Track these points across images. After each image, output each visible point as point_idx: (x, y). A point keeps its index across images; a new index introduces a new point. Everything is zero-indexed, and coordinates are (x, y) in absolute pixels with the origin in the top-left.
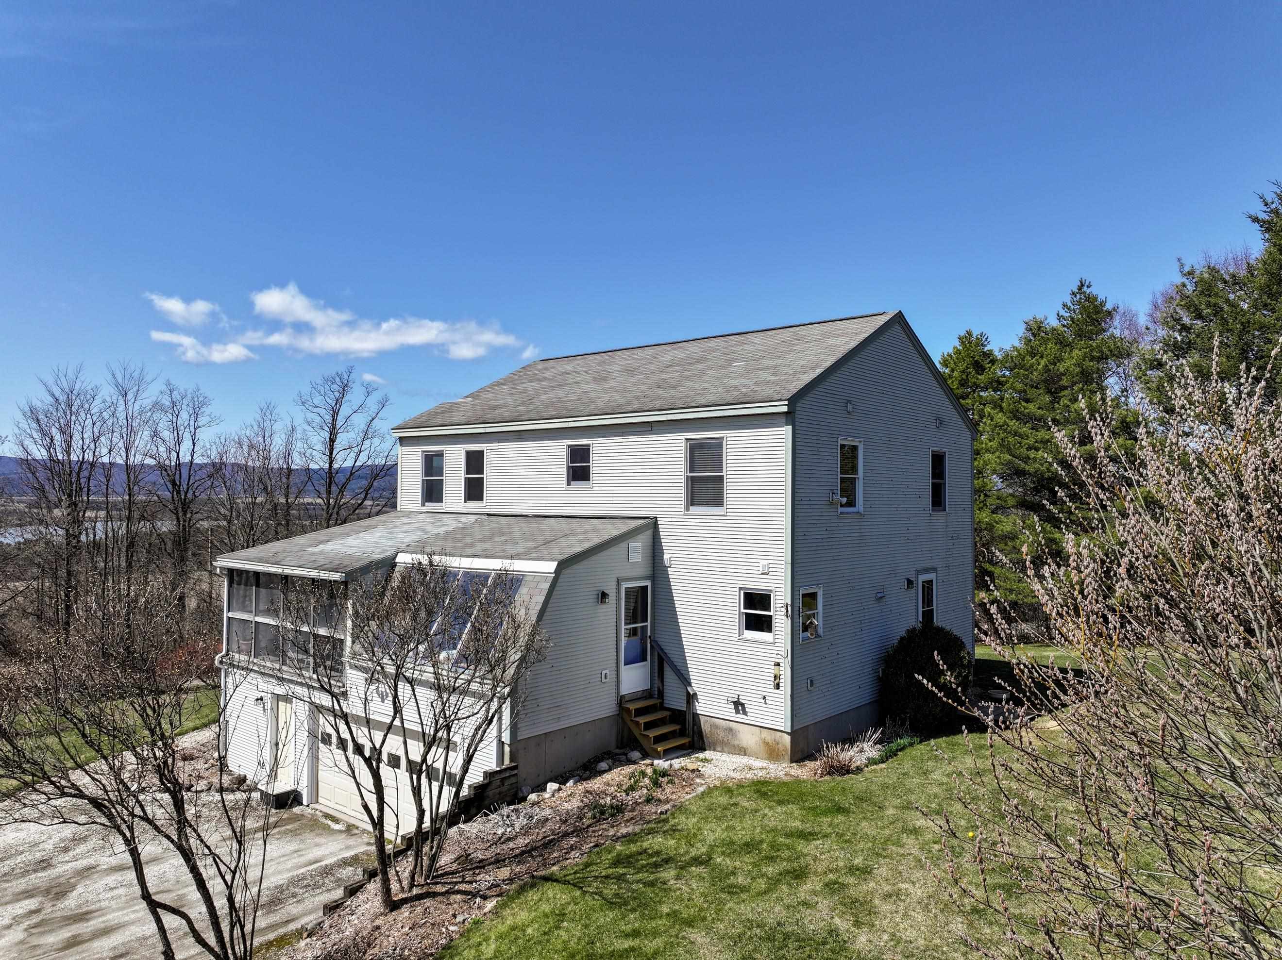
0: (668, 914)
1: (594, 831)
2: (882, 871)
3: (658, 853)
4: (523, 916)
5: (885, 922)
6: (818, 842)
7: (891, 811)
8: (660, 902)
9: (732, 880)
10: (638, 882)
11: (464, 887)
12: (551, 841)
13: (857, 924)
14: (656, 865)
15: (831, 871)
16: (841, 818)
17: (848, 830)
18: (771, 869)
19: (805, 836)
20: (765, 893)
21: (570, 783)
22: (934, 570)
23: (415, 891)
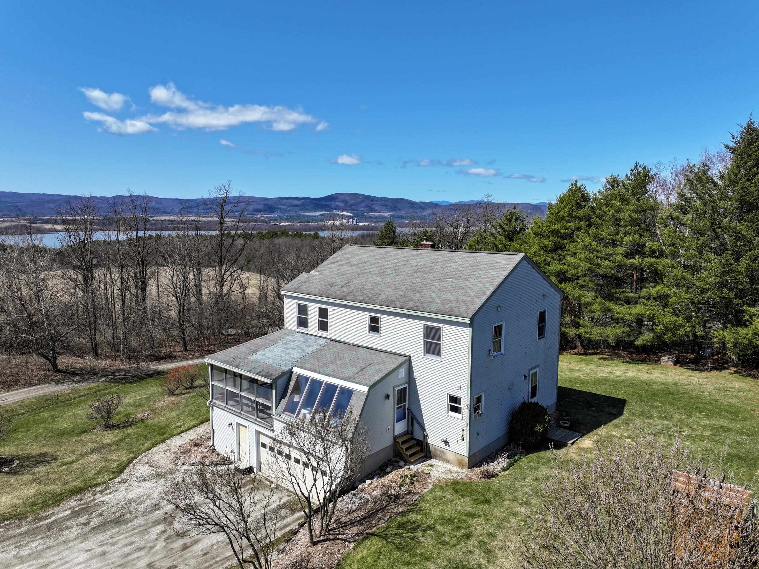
0: (420, 554)
1: (388, 510)
2: (500, 536)
3: (414, 522)
4: (365, 552)
5: (499, 562)
6: (477, 519)
7: (507, 502)
8: (416, 548)
9: (443, 538)
10: (408, 537)
11: (340, 536)
12: (372, 514)
13: (489, 562)
14: (414, 529)
15: (481, 535)
16: (487, 506)
17: (489, 513)
18: (458, 533)
19: (472, 515)
20: (456, 545)
21: (375, 479)
22: (538, 366)
23: (322, 538)
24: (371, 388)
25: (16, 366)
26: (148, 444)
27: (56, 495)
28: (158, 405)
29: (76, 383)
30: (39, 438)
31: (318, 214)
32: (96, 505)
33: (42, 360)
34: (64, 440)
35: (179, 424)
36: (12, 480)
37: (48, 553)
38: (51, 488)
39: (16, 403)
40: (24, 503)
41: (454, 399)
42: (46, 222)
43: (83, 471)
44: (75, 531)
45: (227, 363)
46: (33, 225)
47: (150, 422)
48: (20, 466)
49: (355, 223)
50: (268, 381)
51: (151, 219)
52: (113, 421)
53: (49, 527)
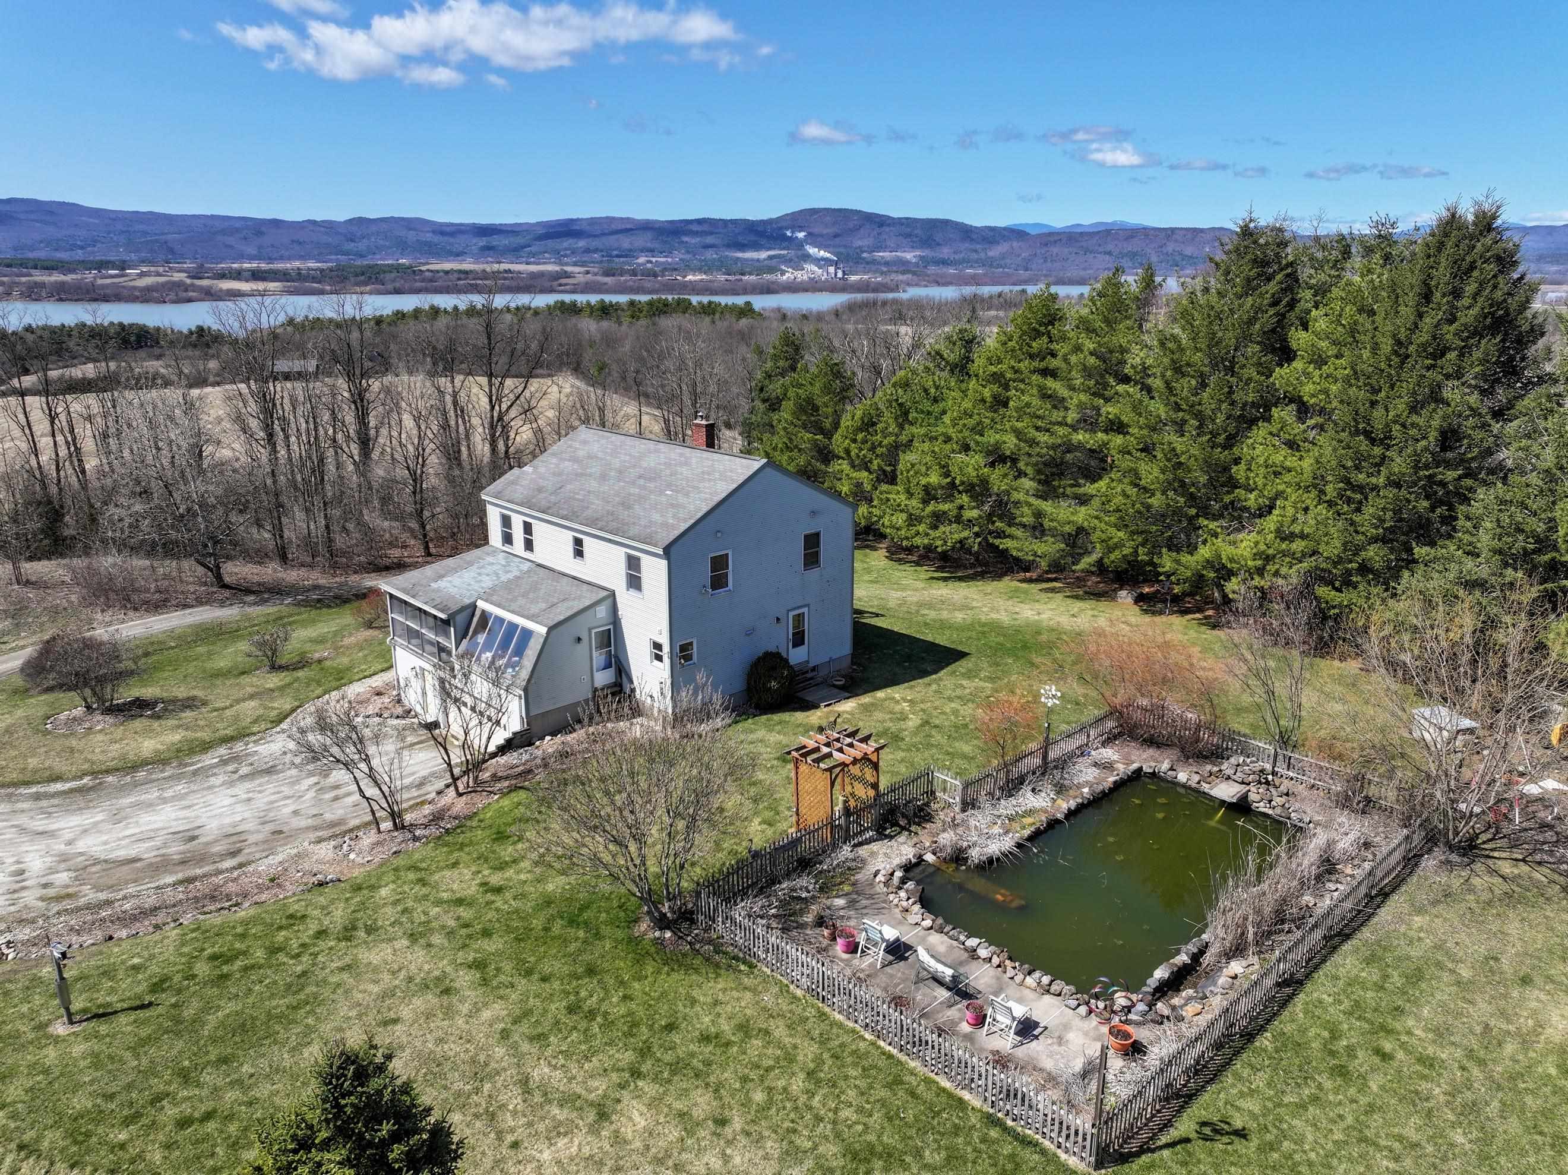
1: (553, 765)
4: (506, 803)
11: (489, 789)
12: (533, 769)
21: (558, 736)
22: (808, 605)
23: (469, 790)
24: (551, 629)
25: (166, 577)
26: (319, 691)
27: (204, 742)
28: (347, 641)
29: (250, 605)
30: (189, 679)
31: (763, 255)
32: (247, 755)
33: (200, 570)
34: (219, 682)
35: (363, 667)
36: (156, 724)
37: (191, 797)
38: (199, 735)
39: (165, 632)
40: (169, 749)
41: (657, 646)
42: (222, 276)
43: (236, 718)
44: (221, 778)
45: (404, 591)
46: (198, 282)
47: (328, 663)
48: (165, 710)
49: (840, 274)
50: (443, 616)
51: (423, 268)
52: (282, 661)
53: (195, 773)
